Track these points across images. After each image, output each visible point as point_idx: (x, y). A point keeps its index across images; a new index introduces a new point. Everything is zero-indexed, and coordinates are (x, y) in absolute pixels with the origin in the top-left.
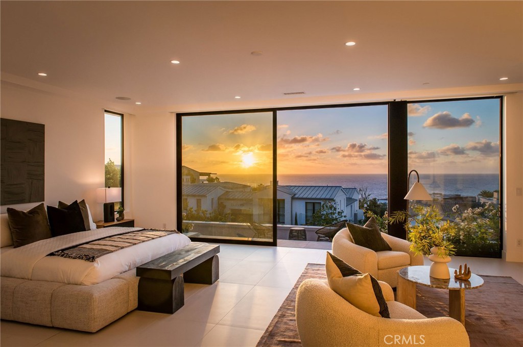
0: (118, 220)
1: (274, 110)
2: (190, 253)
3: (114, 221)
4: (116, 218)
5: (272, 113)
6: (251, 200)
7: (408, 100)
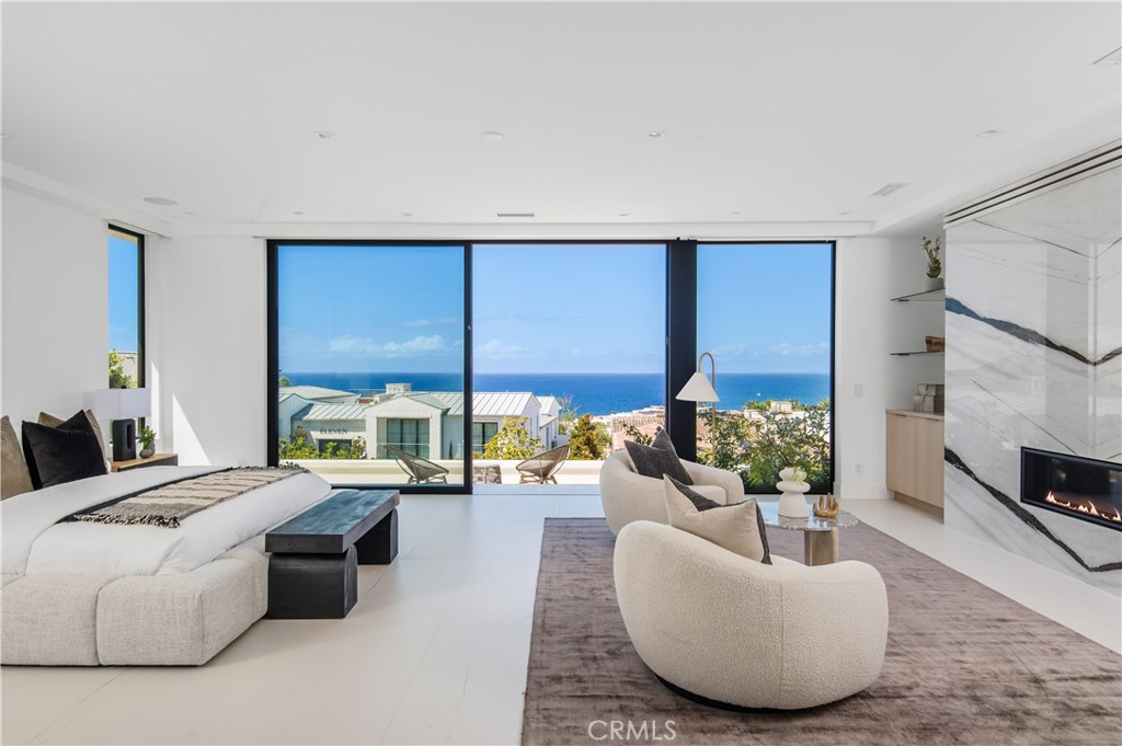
0: (143, 456)
1: (467, 245)
2: (352, 505)
3: (134, 457)
4: (138, 452)
5: (462, 248)
6: (363, 421)
7: (699, 240)
